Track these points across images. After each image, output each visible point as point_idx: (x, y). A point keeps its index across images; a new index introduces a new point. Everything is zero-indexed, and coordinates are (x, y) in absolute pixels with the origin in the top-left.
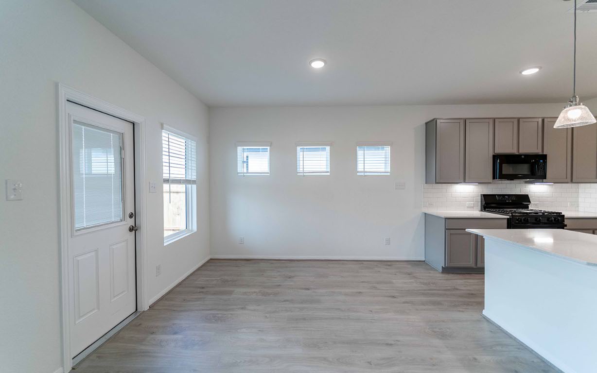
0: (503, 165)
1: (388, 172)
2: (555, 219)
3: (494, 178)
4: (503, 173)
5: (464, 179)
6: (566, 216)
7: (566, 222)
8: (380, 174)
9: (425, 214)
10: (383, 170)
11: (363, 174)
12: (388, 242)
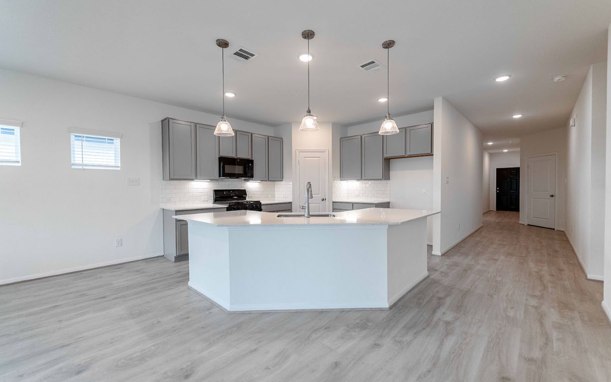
0: (226, 166)
1: (118, 167)
2: (256, 206)
3: (220, 176)
4: (226, 172)
5: (196, 176)
6: (262, 203)
7: (263, 207)
8: (106, 168)
9: (163, 209)
10: (113, 164)
11: (81, 167)
12: (120, 243)
